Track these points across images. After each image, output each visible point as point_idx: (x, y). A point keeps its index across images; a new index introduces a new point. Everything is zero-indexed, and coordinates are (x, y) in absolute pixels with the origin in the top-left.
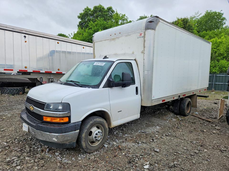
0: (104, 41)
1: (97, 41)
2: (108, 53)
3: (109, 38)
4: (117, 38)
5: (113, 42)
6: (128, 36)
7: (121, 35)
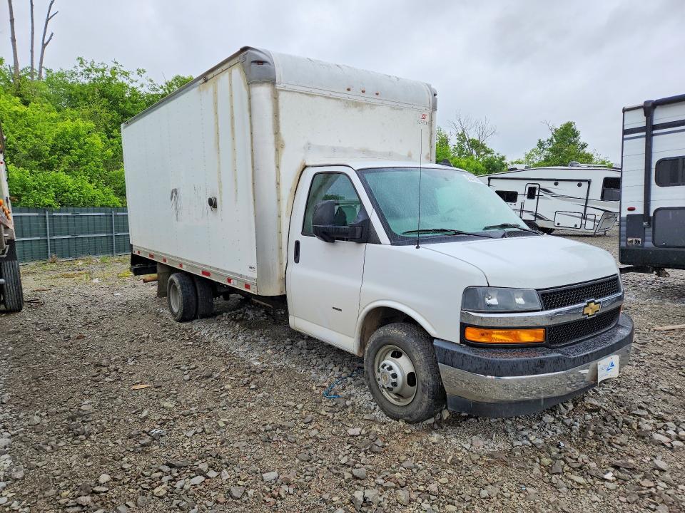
0: (323, 99)
1: (289, 87)
2: (340, 141)
3: (343, 95)
4: (367, 104)
5: (354, 111)
6: (397, 109)
7: (380, 101)
